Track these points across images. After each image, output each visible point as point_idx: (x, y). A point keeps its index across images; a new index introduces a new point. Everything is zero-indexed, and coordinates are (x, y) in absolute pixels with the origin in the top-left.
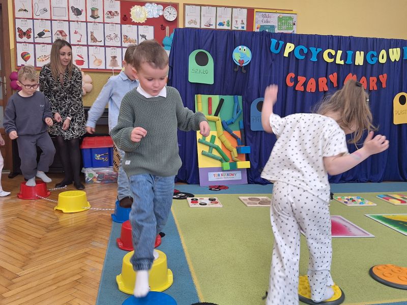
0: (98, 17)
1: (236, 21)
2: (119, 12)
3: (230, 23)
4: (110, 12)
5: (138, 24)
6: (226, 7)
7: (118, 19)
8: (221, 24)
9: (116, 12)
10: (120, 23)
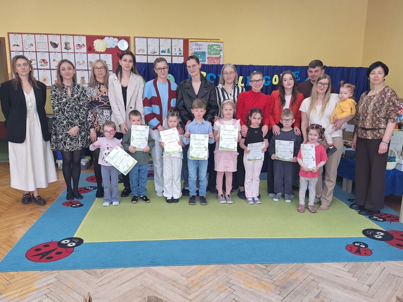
0: (70, 49)
1: (175, 49)
2: (85, 44)
3: (170, 51)
4: (79, 45)
5: (100, 53)
6: (166, 38)
7: (84, 49)
8: (163, 52)
9: (83, 45)
10: (86, 52)
